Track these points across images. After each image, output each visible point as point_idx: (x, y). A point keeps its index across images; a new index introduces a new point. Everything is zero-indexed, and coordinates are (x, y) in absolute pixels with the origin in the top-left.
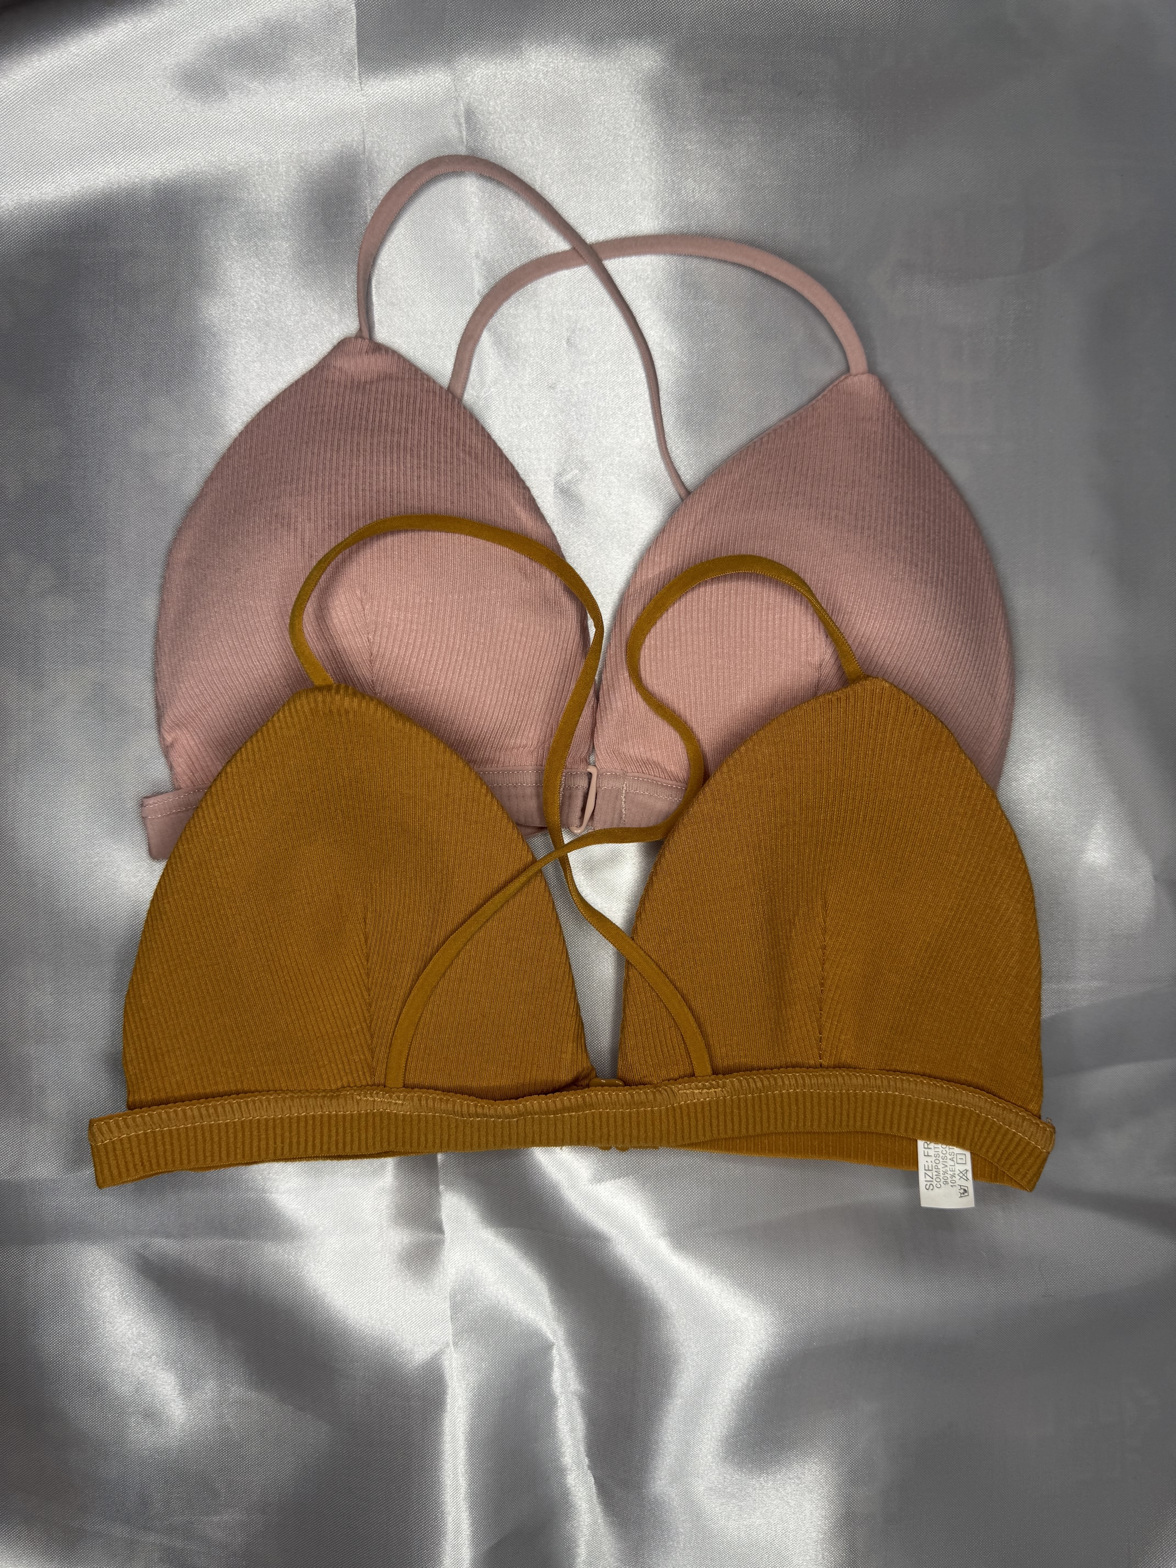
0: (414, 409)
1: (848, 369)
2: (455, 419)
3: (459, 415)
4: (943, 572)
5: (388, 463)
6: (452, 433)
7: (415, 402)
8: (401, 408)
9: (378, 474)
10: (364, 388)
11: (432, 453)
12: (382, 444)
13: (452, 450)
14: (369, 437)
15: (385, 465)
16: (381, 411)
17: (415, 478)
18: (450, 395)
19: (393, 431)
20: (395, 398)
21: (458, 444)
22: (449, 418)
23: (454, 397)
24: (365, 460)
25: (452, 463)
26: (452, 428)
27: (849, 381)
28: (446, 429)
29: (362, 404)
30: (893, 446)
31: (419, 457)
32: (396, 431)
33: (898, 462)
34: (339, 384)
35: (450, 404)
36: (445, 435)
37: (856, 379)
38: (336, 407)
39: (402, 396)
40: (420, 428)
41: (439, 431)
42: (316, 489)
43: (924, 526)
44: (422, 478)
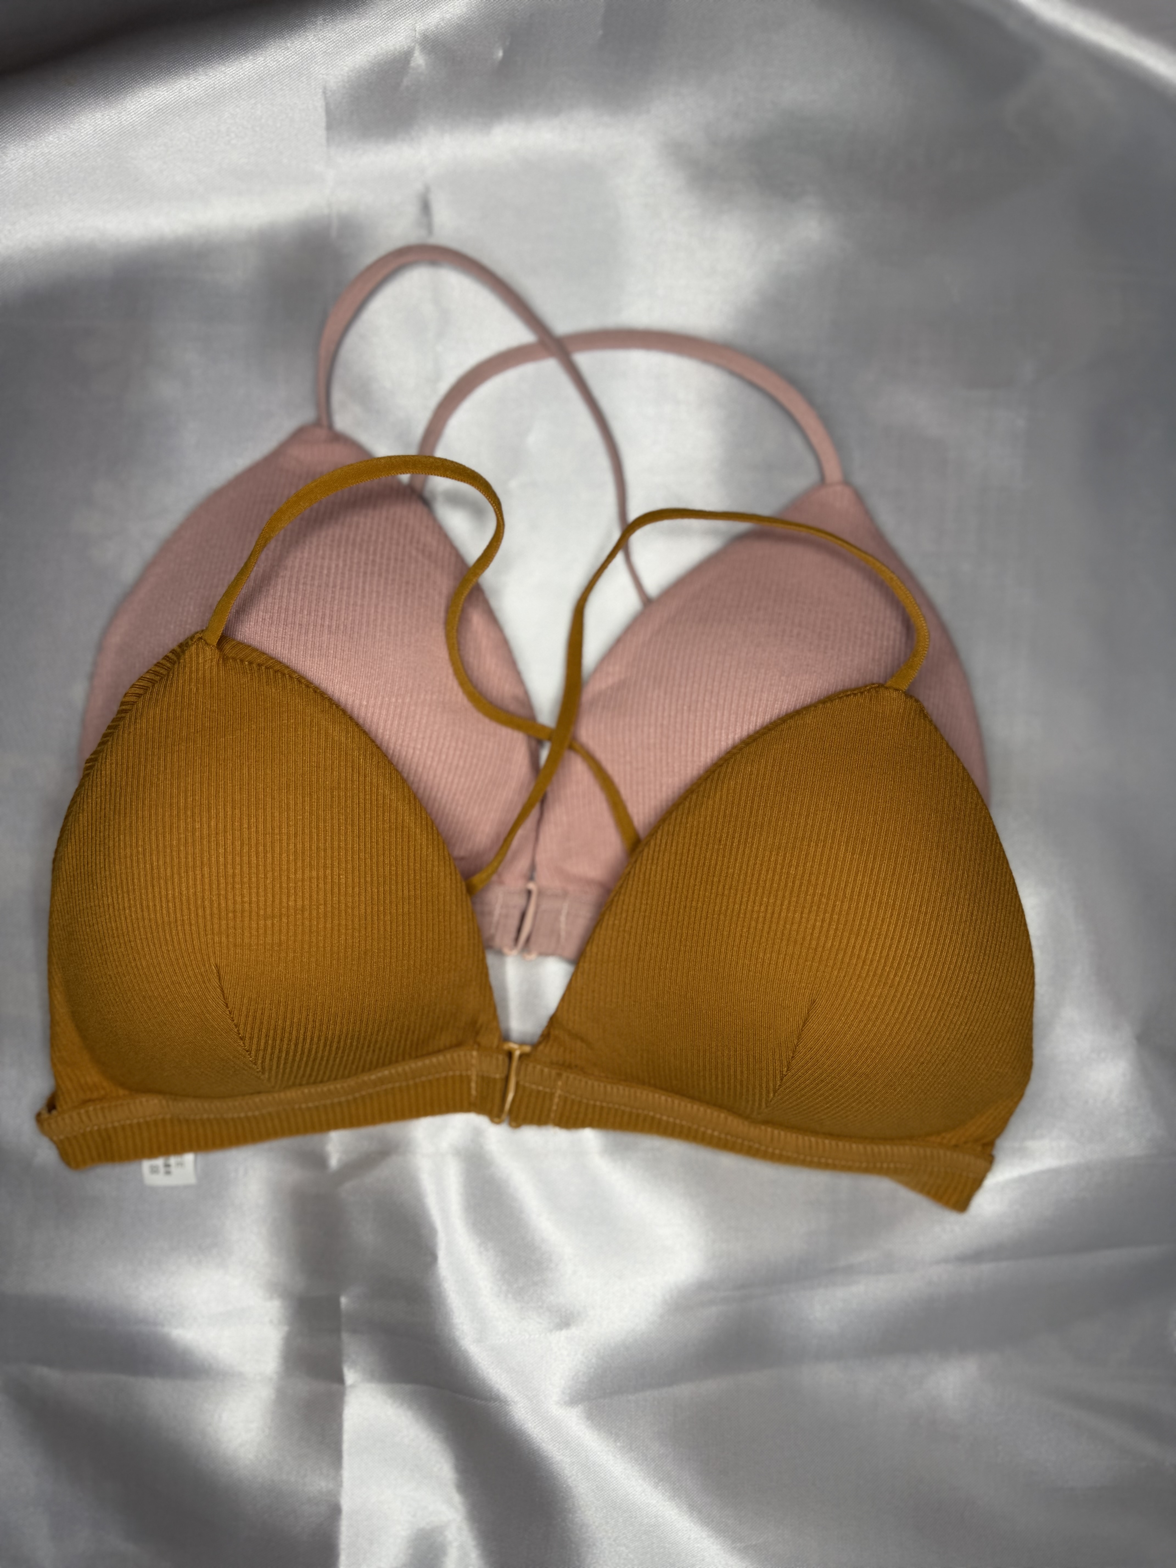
1: (824, 480)
11: (382, 550)
13: (404, 547)
15: (330, 559)
25: (402, 561)
27: (824, 490)
37: (831, 489)
44: (369, 575)
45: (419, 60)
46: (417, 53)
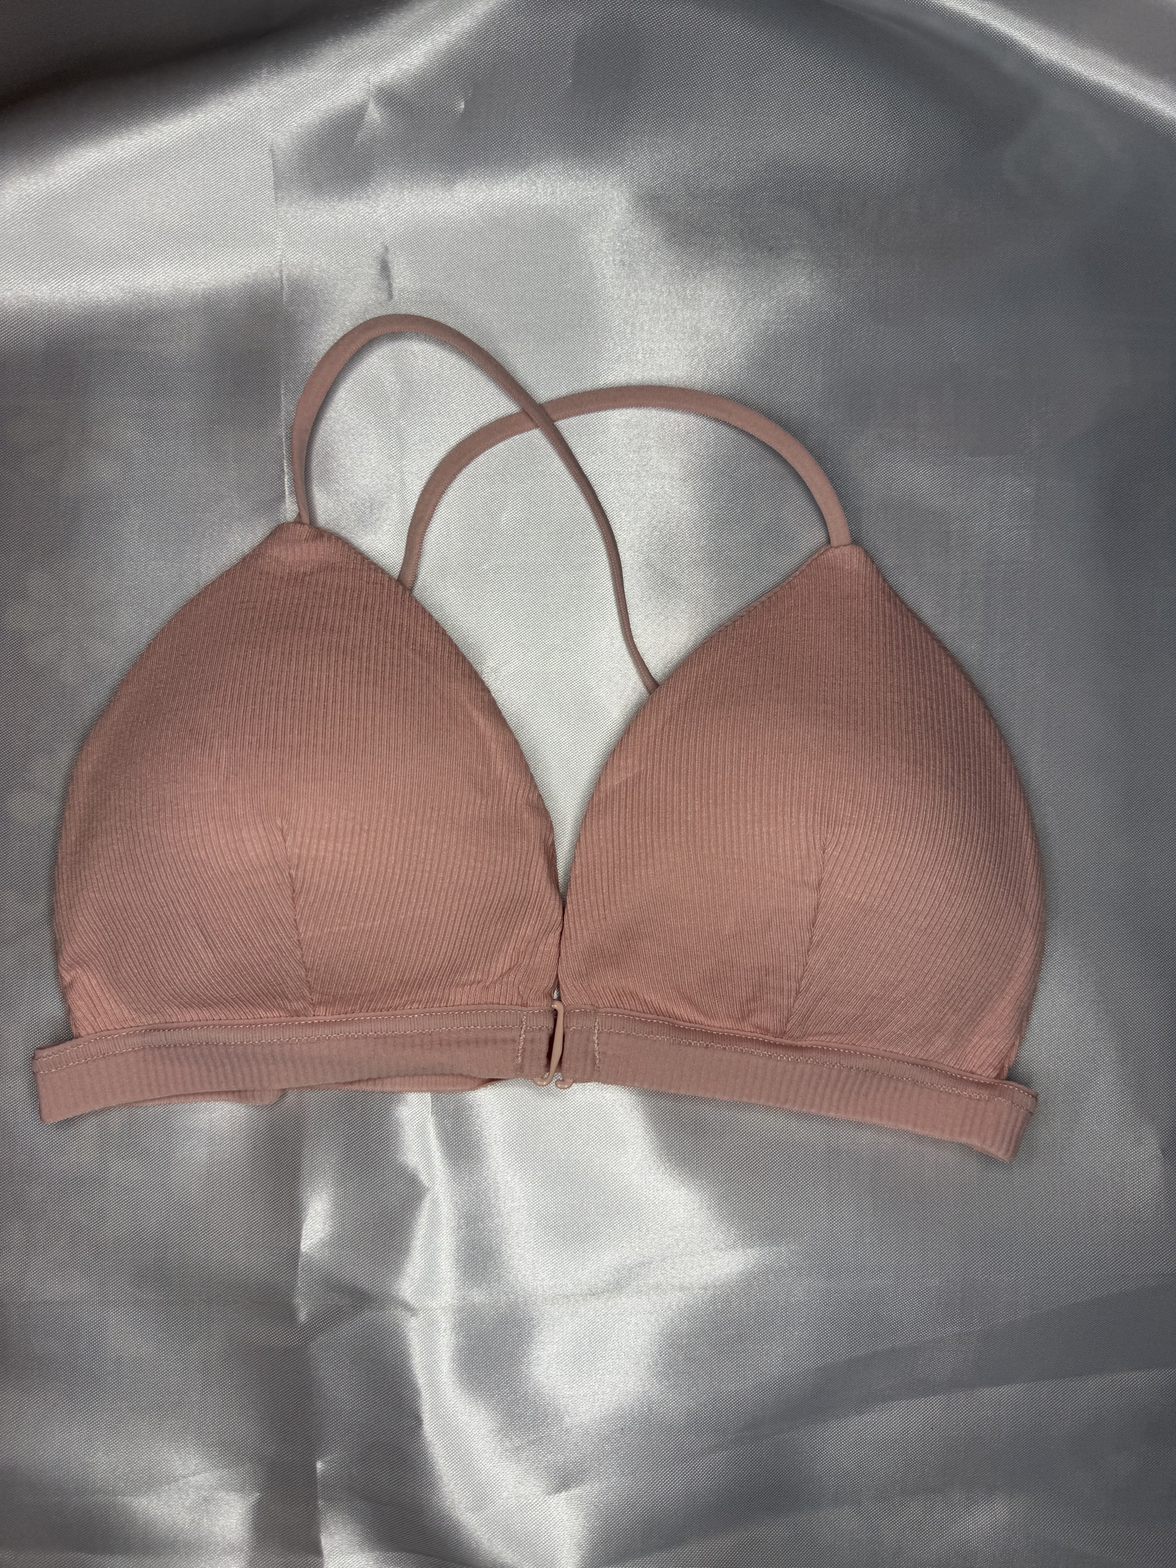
0: (358, 605)
1: (829, 541)
2: (405, 614)
3: (410, 610)
4: (953, 768)
5: (324, 667)
6: (401, 631)
7: (359, 597)
8: (344, 603)
9: (311, 680)
10: (303, 581)
11: (376, 655)
12: (318, 646)
13: (400, 650)
14: (304, 637)
15: (321, 670)
16: (320, 607)
17: (355, 685)
18: (400, 587)
19: (332, 630)
20: (337, 592)
21: (407, 643)
22: (398, 614)
23: (405, 589)
24: (297, 663)
25: (399, 665)
26: (401, 625)
27: (830, 554)
28: (393, 626)
29: (300, 599)
30: (884, 625)
31: (360, 659)
32: (336, 630)
33: (891, 643)
34: (275, 578)
35: (399, 597)
36: (393, 634)
37: (837, 551)
38: (269, 603)
39: (346, 590)
40: (363, 626)
41: (386, 628)
42: (239, 700)
43: (926, 717)
44: (363, 684)
45: (374, 114)
46: (371, 106)
